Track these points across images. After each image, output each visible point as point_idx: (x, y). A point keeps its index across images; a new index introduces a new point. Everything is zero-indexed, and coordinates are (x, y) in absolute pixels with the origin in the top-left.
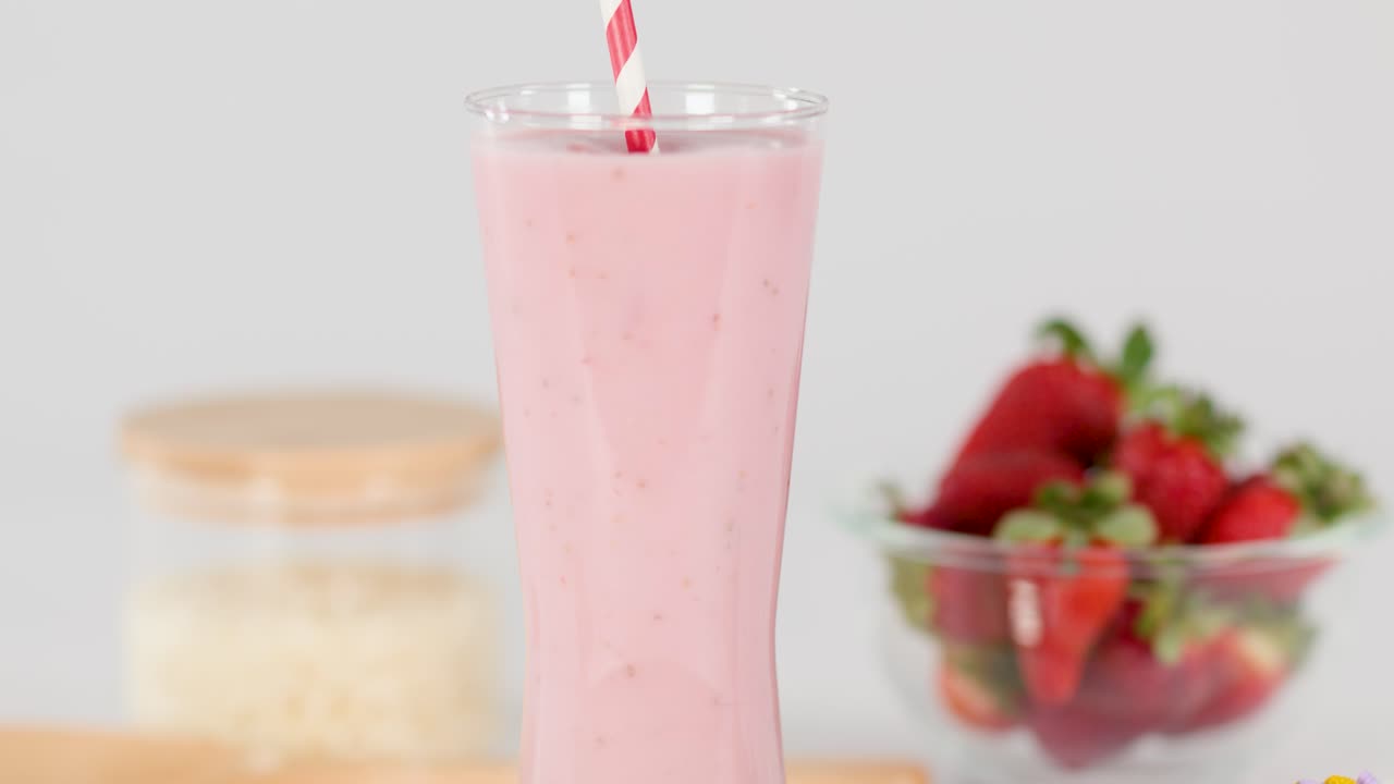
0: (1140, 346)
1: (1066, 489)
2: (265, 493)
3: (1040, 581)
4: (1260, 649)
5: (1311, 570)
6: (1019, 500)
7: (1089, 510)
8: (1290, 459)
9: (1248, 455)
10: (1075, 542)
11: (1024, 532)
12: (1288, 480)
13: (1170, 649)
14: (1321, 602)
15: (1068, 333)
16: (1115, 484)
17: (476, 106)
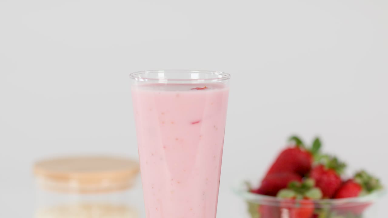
0: (317, 143)
1: (297, 183)
2: (74, 184)
3: (290, 209)
5: (365, 206)
6: (283, 186)
7: (304, 189)
8: (359, 175)
9: (347, 174)
10: (299, 198)
11: (285, 195)
12: (359, 181)
15: (297, 140)
16: (310, 182)
17: (132, 77)
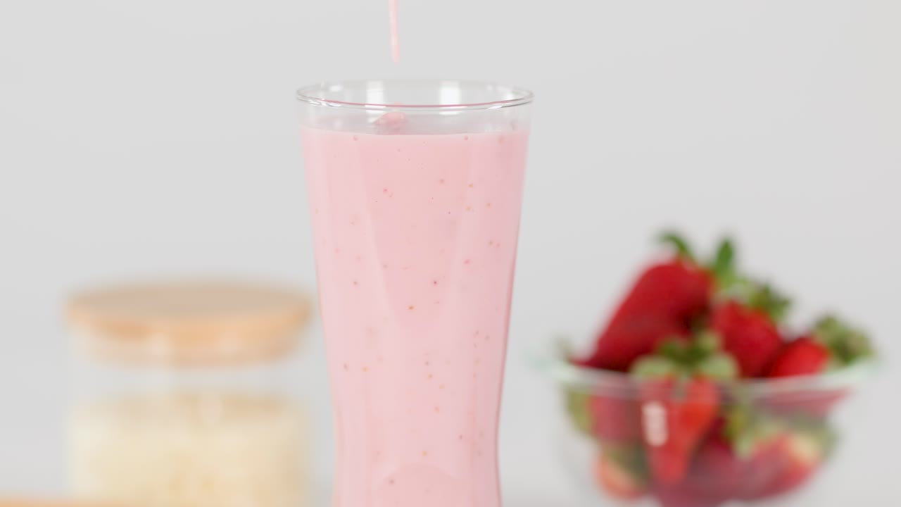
0: (726, 251)
1: (677, 343)
2: (159, 346)
3: (667, 404)
4: (803, 447)
5: (833, 397)
6: (645, 349)
7: (692, 358)
9: (796, 322)
10: (684, 379)
11: (650, 371)
12: (822, 339)
13: (746, 447)
14: (843, 417)
15: (676, 241)
16: (710, 340)
17: (303, 96)
